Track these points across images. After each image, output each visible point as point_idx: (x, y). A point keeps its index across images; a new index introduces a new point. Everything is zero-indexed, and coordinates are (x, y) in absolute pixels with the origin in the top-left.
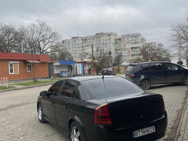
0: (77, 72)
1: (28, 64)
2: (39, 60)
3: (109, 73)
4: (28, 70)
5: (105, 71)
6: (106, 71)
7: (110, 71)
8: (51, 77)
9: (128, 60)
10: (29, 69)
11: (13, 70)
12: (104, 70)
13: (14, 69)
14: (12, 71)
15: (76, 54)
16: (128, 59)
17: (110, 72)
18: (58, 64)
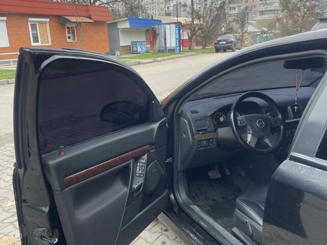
0: (165, 44)
1: (69, 25)
2: (90, 18)
3: (230, 45)
4: (69, 37)
5: (221, 41)
6: (224, 41)
7: (231, 42)
8: (116, 52)
9: (254, 22)
10: (71, 35)
11: (38, 37)
12: (219, 39)
13: (41, 36)
14: (36, 40)
15: (153, 10)
16: (255, 20)
17: (233, 44)
18: (127, 25)
